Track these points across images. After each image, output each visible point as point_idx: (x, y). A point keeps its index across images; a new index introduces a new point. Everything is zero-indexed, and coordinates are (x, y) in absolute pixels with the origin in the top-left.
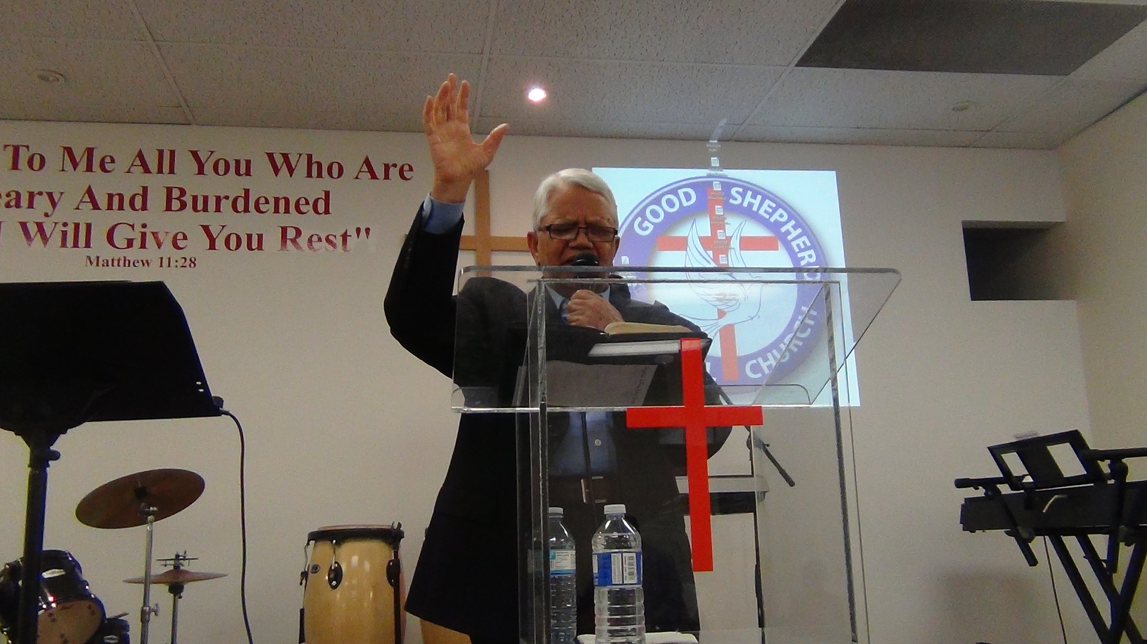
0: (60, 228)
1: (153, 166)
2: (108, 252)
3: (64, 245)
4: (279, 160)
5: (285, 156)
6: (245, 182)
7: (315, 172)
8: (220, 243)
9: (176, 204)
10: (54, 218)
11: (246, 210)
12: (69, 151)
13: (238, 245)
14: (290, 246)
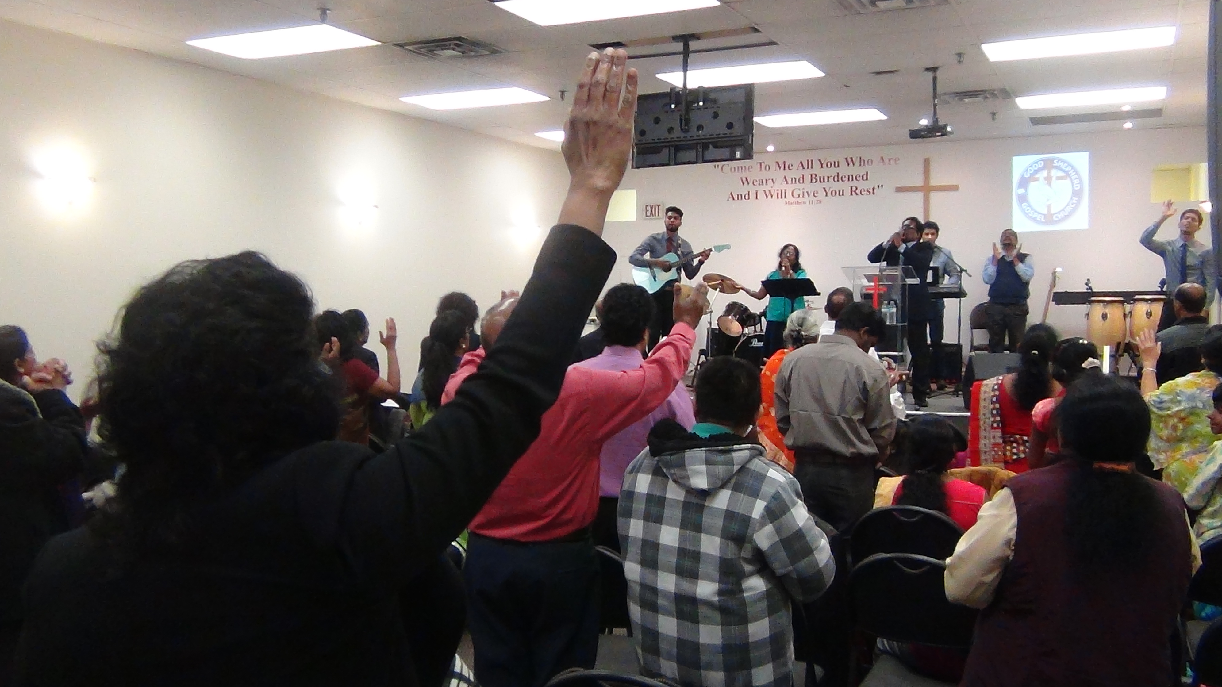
0: (776, 192)
1: (806, 167)
2: (792, 200)
3: (778, 197)
4: (849, 160)
5: (852, 158)
6: (837, 170)
7: (862, 164)
8: (829, 194)
9: (814, 180)
10: (774, 188)
11: (838, 181)
12: (777, 163)
13: (836, 194)
14: (854, 193)
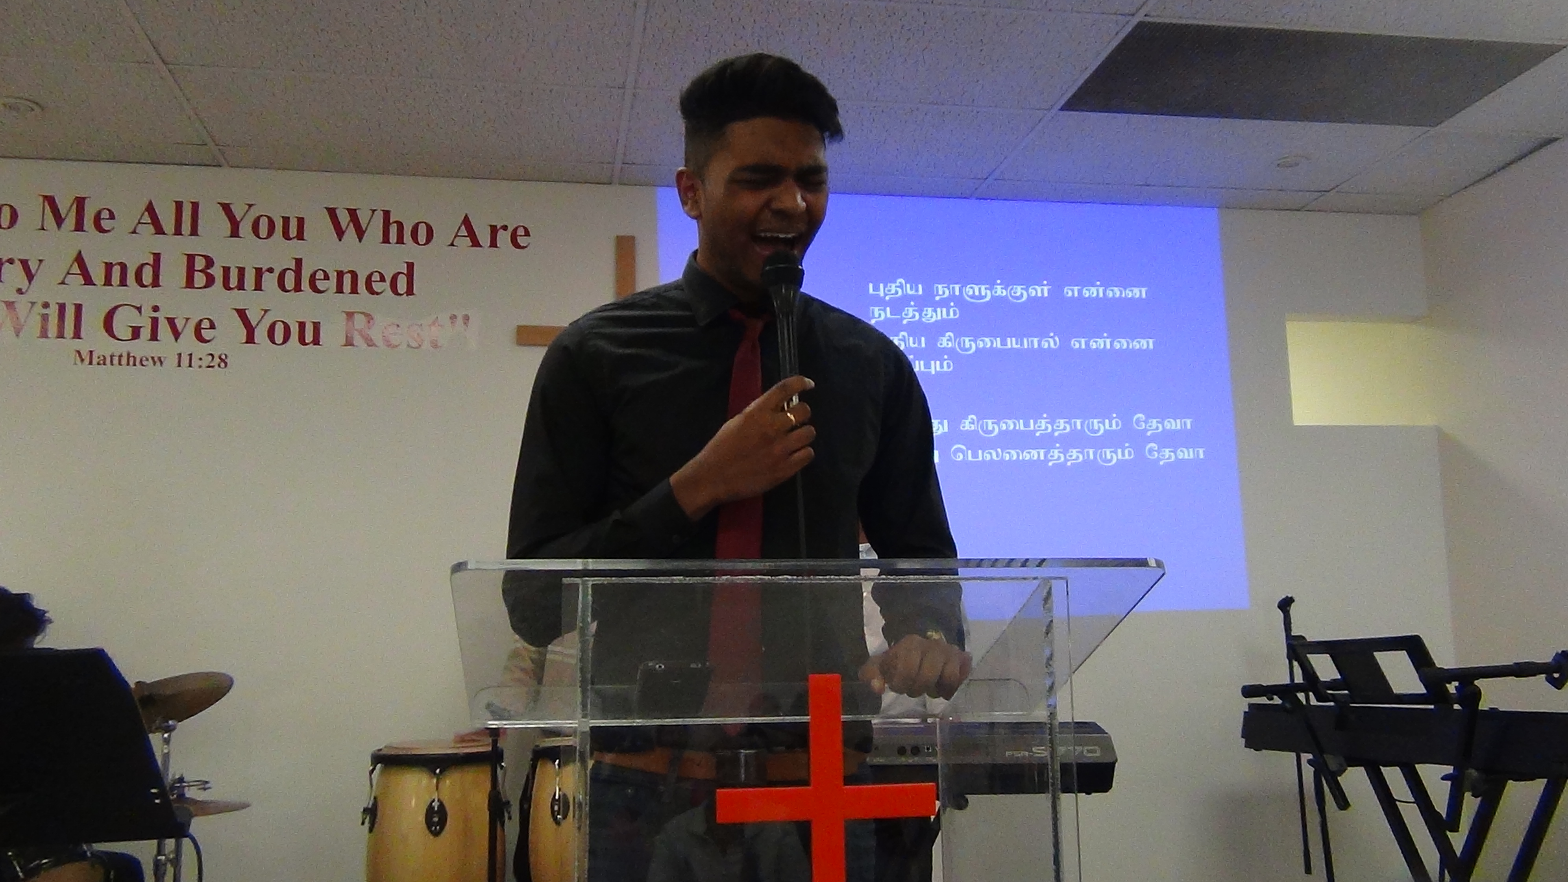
0: (39, 309)
1: (168, 225)
2: (104, 345)
3: (44, 334)
4: (344, 219)
5: (353, 213)
6: (295, 249)
7: (393, 236)
8: (261, 334)
9: (200, 279)
10: (32, 295)
11: (298, 288)
12: (50, 201)
13: (286, 338)
14: (358, 340)
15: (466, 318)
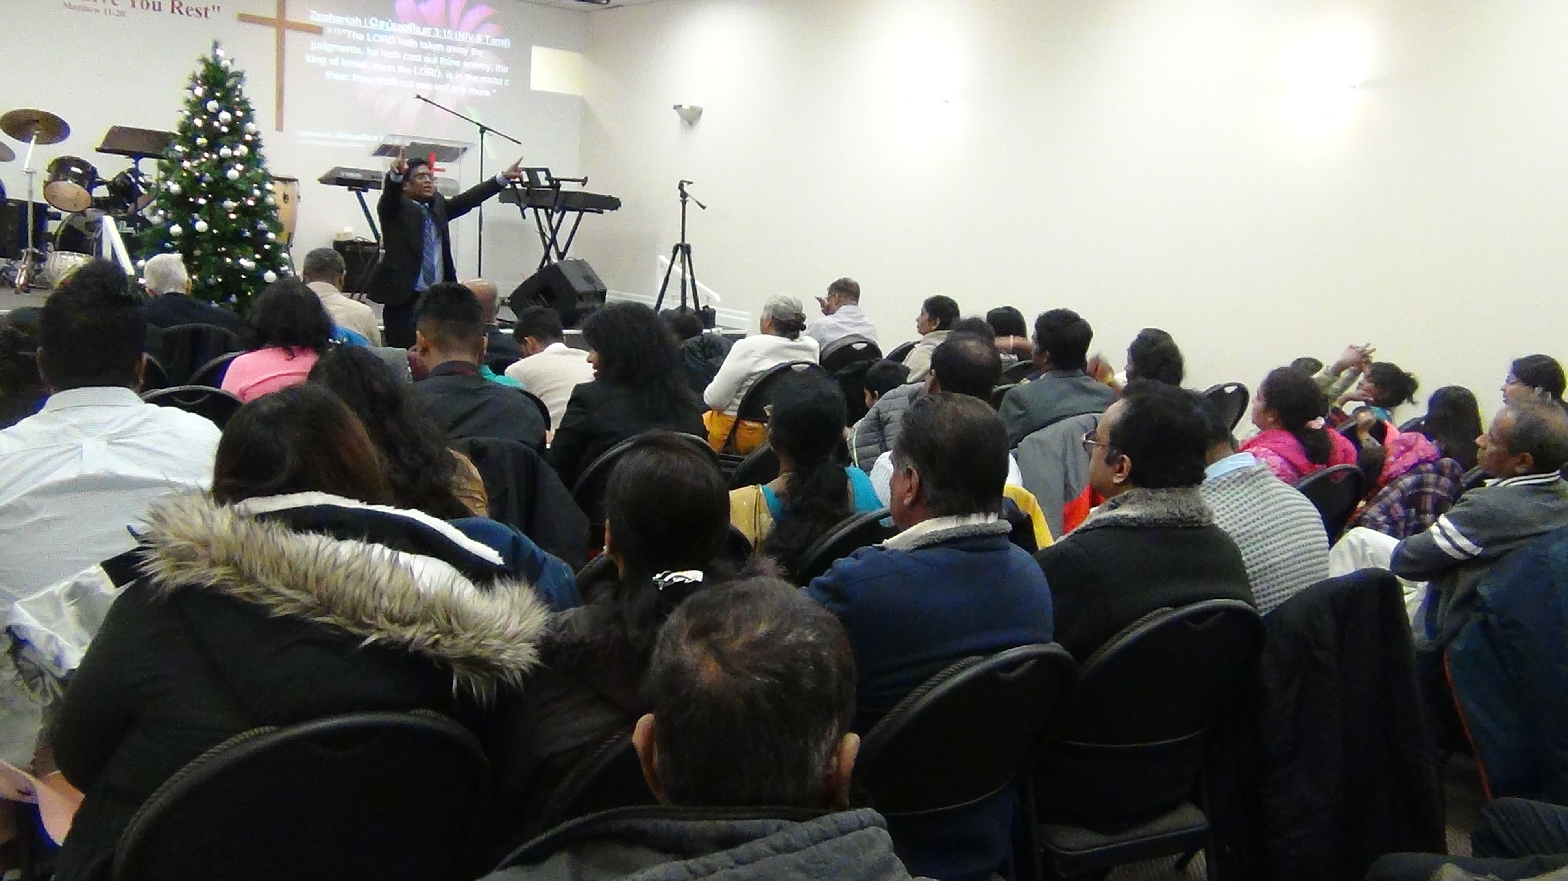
13: (148, 7)
14: (176, 10)
15: (219, 8)
